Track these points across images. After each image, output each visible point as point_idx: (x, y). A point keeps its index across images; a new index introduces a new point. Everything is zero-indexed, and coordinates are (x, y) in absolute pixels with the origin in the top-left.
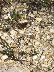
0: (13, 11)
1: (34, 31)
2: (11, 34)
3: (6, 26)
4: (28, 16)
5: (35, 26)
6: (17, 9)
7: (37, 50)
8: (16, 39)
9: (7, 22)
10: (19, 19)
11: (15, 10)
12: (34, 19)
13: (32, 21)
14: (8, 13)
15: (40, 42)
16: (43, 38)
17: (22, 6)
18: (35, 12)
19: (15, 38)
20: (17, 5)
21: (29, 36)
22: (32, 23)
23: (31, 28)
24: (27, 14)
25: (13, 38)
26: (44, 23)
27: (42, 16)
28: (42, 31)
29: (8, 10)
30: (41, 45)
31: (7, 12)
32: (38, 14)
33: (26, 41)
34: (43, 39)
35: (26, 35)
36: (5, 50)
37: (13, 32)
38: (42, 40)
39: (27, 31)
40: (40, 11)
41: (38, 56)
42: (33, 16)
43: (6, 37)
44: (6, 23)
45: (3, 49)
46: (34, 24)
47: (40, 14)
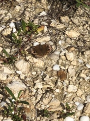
0: (20, 17)
1: (64, 62)
2: (18, 70)
3: (8, 50)
4: (51, 27)
5: (67, 49)
6: (28, 11)
7: (72, 102)
8: (28, 79)
9: (10, 42)
10: (33, 36)
11: (23, 13)
12: (64, 34)
13: (59, 38)
14: (9, 21)
15: (77, 85)
16: (82, 75)
17: (39, 4)
18: (64, 19)
19: (26, 77)
20: (27, 2)
21: (55, 73)
22: (60, 42)
23: (57, 53)
24: (49, 23)
25: (22, 77)
26: (84, 42)
27: (78, 26)
28: (80, 61)
29: (9, 14)
30: (80, 92)
31: (7, 18)
32: (71, 23)
33: (50, 83)
34: (84, 79)
35: (49, 69)
36: (6, 105)
37: (22, 65)
38: (81, 80)
39: (49, 62)
40: (75, 15)
41: (75, 116)
42: (61, 27)
43: (8, 77)
44: (8, 44)
45: (4, 104)
46: (64, 45)
47: (76, 21)
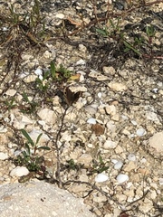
0: (49, 64)
1: (102, 116)
2: (40, 119)
4: (88, 77)
5: (108, 103)
6: (61, 58)
7: (108, 160)
8: (53, 131)
9: (32, 90)
10: (65, 84)
12: (106, 86)
13: (98, 90)
14: (35, 68)
15: (117, 142)
16: (125, 132)
17: (76, 53)
19: (50, 129)
20: (61, 49)
21: (89, 126)
22: (100, 95)
23: (95, 106)
24: (88, 73)
25: (46, 128)
26: (132, 97)
27: (126, 80)
28: (124, 117)
29: (35, 60)
30: (119, 149)
31: (33, 64)
32: (116, 75)
33: (81, 136)
34: (126, 136)
35: (82, 122)
36: (21, 155)
37: (46, 114)
38: (123, 137)
39: (83, 115)
40: (123, 67)
41: (111, 174)
42: (102, 78)
43: (26, 126)
44: (30, 92)
46: (105, 98)
47: (123, 73)
